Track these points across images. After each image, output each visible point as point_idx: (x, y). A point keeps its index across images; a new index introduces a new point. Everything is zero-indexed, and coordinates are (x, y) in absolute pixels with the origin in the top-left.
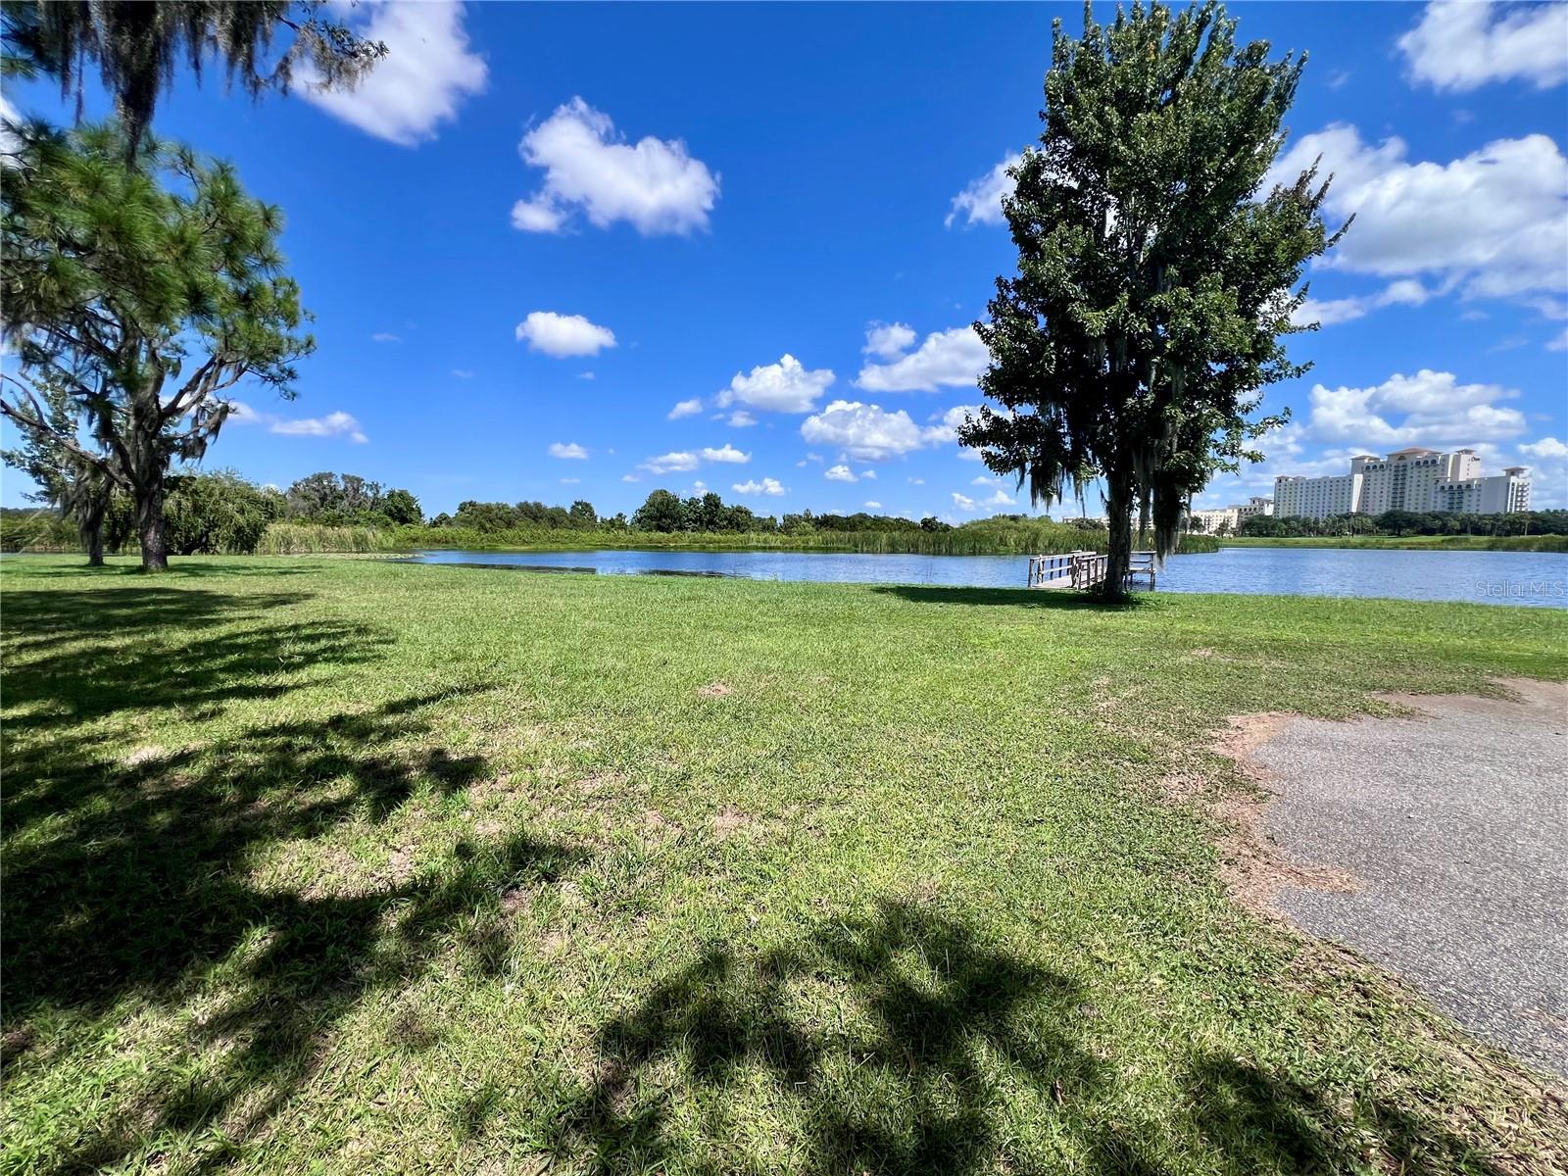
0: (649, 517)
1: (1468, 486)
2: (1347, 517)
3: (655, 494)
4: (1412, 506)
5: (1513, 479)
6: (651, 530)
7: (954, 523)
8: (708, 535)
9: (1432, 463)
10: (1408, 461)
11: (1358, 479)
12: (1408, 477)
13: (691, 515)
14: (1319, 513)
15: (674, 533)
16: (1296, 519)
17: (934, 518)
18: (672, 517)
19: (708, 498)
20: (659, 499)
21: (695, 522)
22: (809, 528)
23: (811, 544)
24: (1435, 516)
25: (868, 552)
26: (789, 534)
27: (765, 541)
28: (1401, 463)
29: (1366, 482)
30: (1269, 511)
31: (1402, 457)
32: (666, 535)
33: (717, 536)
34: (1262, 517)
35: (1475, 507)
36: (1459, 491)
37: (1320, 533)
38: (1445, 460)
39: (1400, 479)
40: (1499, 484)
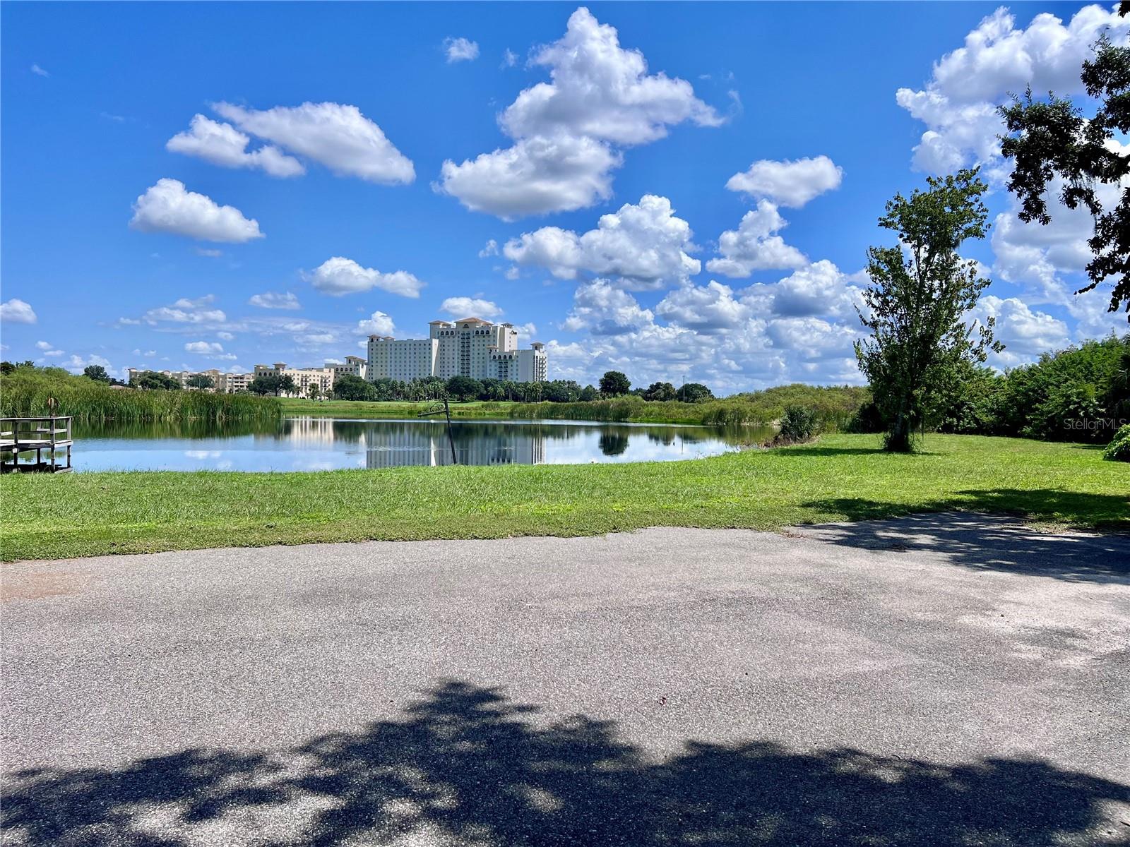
1: (511, 357)
2: (430, 380)
5: (537, 353)
9: (486, 333)
10: (471, 330)
11: (435, 342)
12: (471, 345)
14: (404, 376)
16: (386, 382)
24: (487, 384)
28: (466, 331)
29: (441, 345)
30: (362, 373)
31: (466, 326)
36: (504, 361)
37: (406, 398)
38: (495, 331)
39: (465, 347)
40: (530, 356)
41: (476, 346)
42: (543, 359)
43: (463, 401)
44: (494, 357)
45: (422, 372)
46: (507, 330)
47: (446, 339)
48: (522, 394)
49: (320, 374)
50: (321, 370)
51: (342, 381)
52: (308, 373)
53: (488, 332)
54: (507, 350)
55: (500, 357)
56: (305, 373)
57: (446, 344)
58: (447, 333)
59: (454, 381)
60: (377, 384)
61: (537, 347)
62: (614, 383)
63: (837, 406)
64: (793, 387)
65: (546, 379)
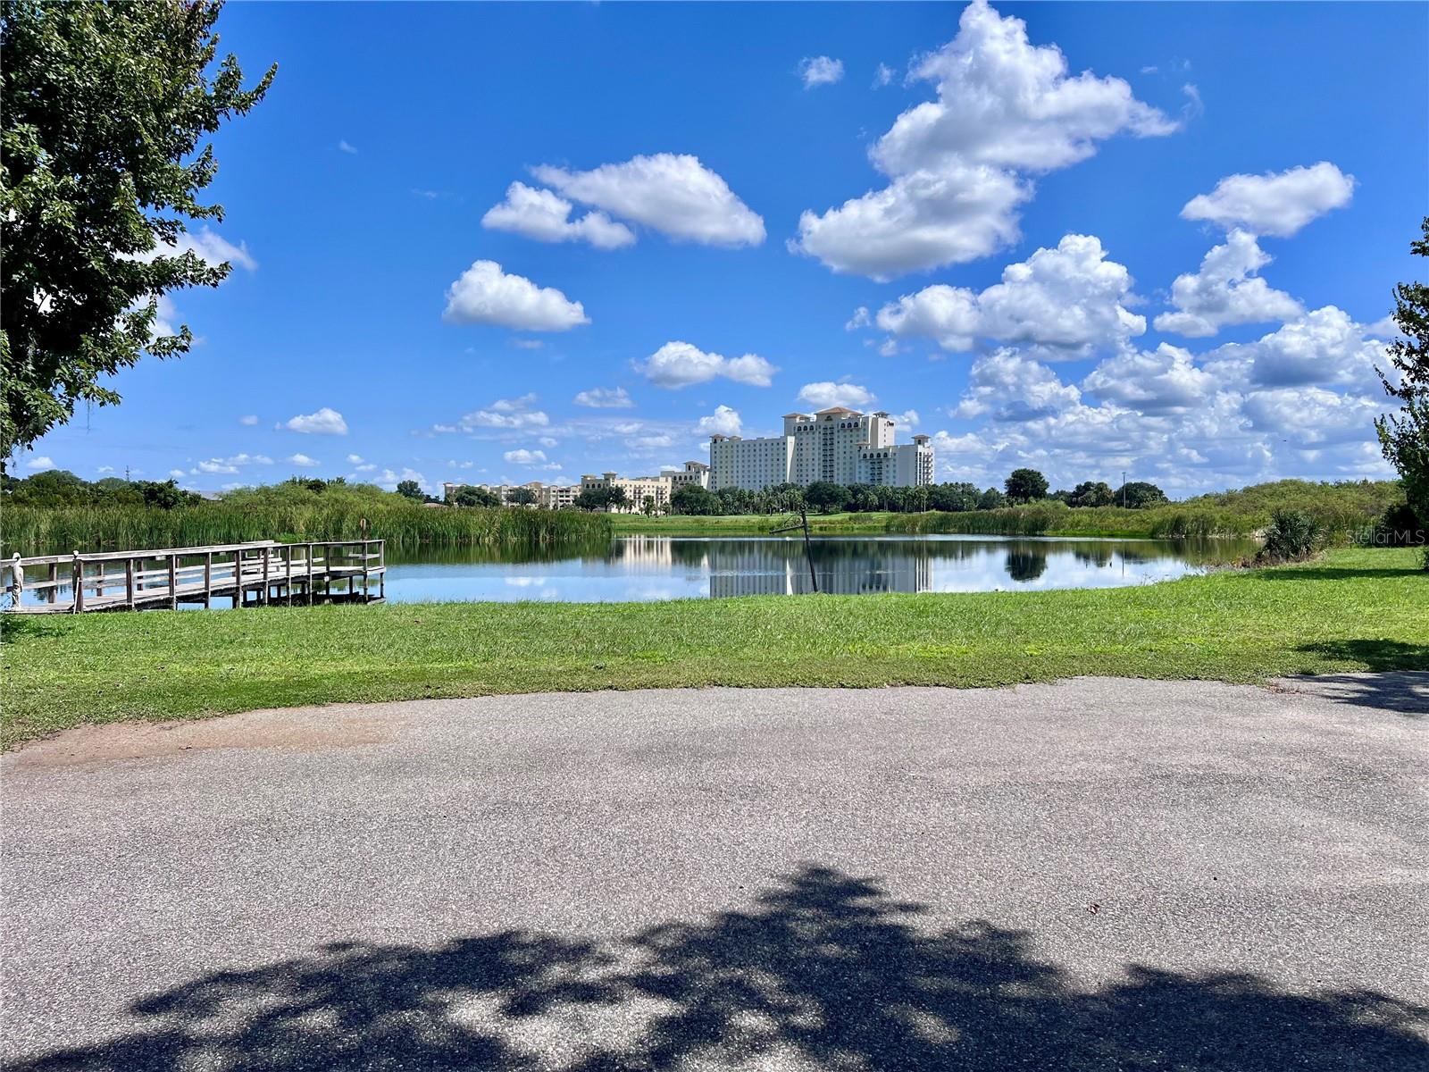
1: (886, 455)
2: (784, 488)
4: (841, 480)
5: (920, 449)
7: (208, 493)
9: (854, 426)
10: (835, 422)
11: (791, 440)
12: (835, 442)
16: (732, 491)
17: (170, 484)
24: (855, 491)
28: (829, 424)
29: (799, 447)
30: (704, 481)
31: (829, 418)
34: (698, 488)
35: (894, 480)
36: (878, 460)
37: (756, 510)
38: (865, 424)
39: (828, 444)
40: (909, 454)
41: (841, 443)
42: (928, 456)
43: (826, 513)
44: (865, 456)
45: (775, 478)
46: (882, 421)
47: (804, 436)
48: (901, 502)
49: (656, 484)
50: (656, 479)
51: (681, 492)
52: (641, 483)
53: (856, 425)
54: (881, 446)
55: (872, 455)
56: (638, 483)
57: (804, 442)
58: (805, 428)
59: (814, 487)
60: (721, 494)
61: (920, 441)
62: (1025, 485)
63: (1351, 509)
64: (1284, 484)
65: (932, 482)
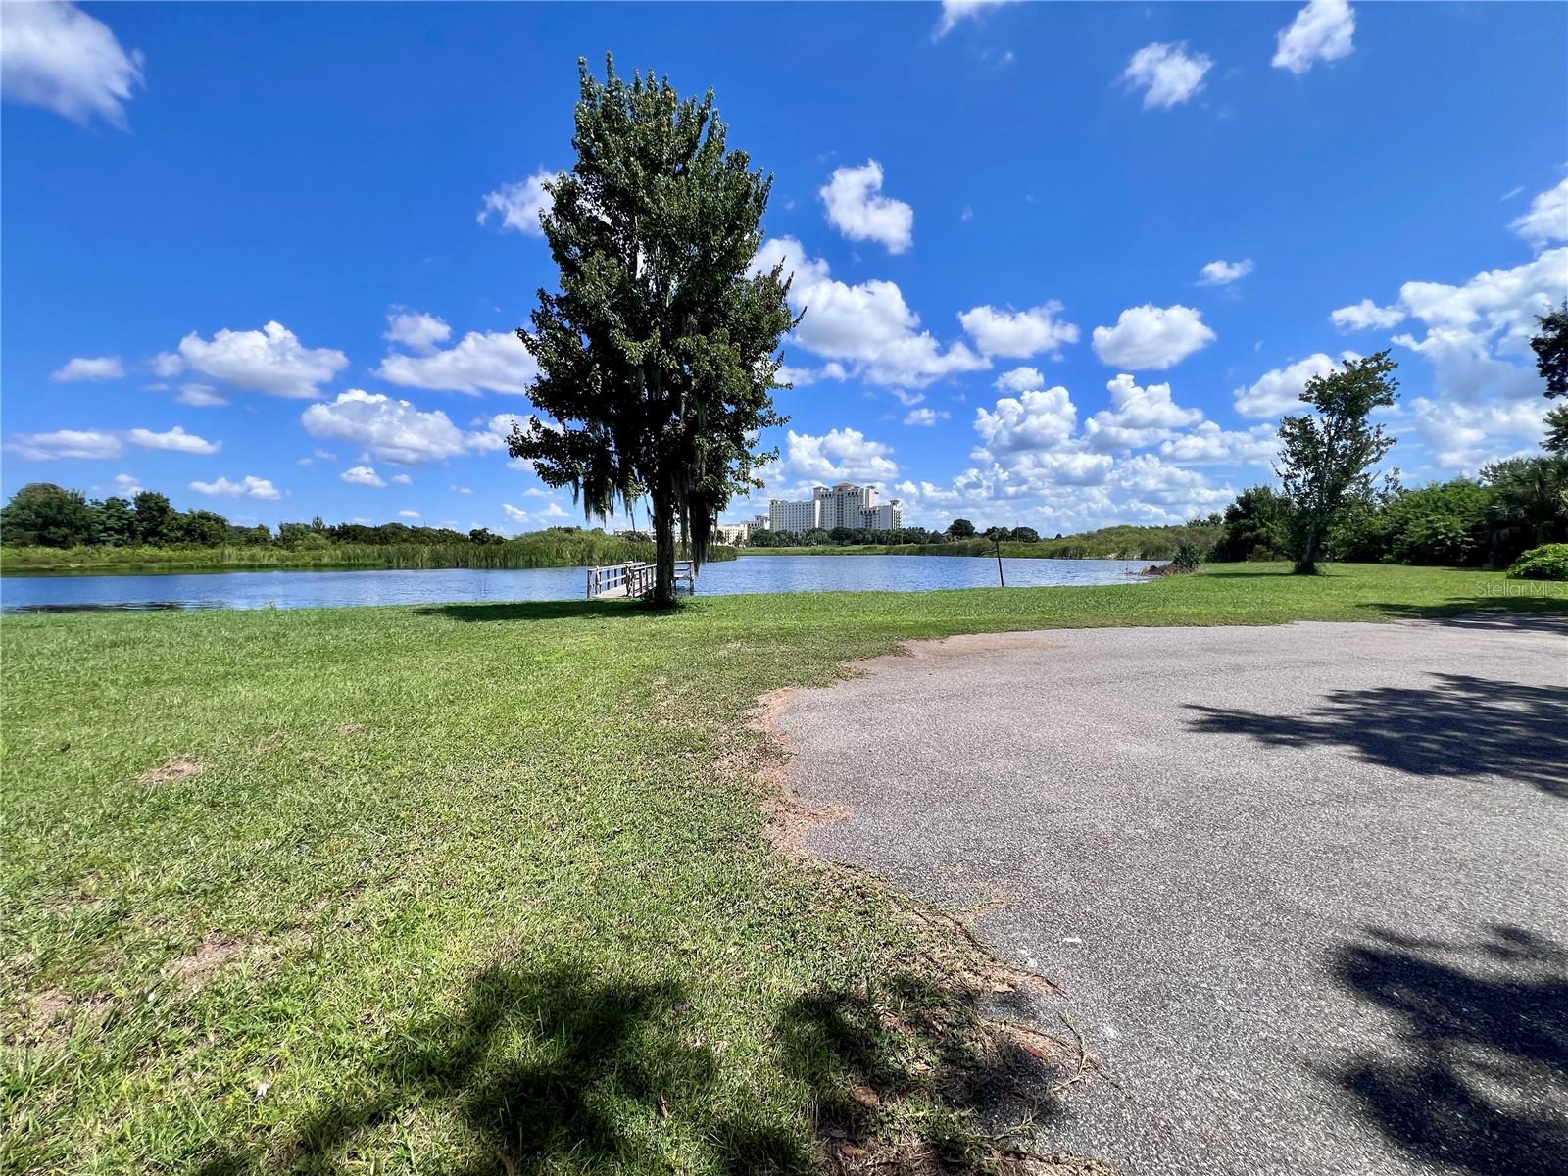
0: (18, 525)
1: (874, 511)
2: (814, 531)
3: (31, 490)
4: (848, 525)
5: (894, 507)
6: (25, 544)
7: (507, 534)
8: (147, 551)
9: (856, 494)
10: (844, 492)
11: (818, 503)
12: (844, 504)
13: (112, 523)
14: (796, 528)
15: (75, 549)
16: (784, 532)
17: (485, 530)
18: (70, 525)
19: (143, 500)
20: (40, 498)
21: (120, 531)
22: (321, 540)
23: (326, 560)
24: (860, 532)
25: (406, 568)
26: (291, 548)
27: (252, 557)
28: (840, 493)
29: (822, 505)
30: (767, 526)
31: (840, 490)
32: (59, 551)
33: (165, 552)
34: (763, 531)
35: (880, 525)
36: (870, 514)
37: (799, 544)
38: (862, 492)
39: (840, 505)
40: (888, 511)
41: (847, 501)
42: (899, 512)
44: (862, 511)
45: (809, 525)
46: (871, 491)
47: (826, 500)
48: (885, 538)
49: (738, 527)
50: (739, 524)
51: (756, 533)
54: (871, 506)
55: (866, 511)
57: (826, 504)
58: (827, 495)
59: (834, 531)
60: (777, 534)
61: (894, 503)
62: (961, 529)
65: (902, 527)
